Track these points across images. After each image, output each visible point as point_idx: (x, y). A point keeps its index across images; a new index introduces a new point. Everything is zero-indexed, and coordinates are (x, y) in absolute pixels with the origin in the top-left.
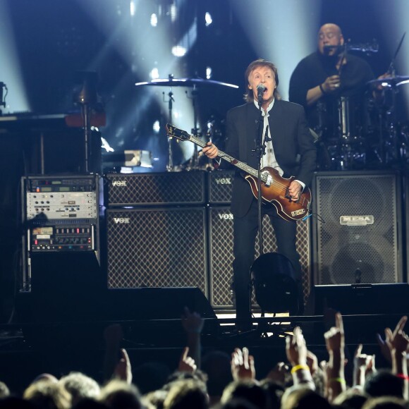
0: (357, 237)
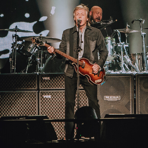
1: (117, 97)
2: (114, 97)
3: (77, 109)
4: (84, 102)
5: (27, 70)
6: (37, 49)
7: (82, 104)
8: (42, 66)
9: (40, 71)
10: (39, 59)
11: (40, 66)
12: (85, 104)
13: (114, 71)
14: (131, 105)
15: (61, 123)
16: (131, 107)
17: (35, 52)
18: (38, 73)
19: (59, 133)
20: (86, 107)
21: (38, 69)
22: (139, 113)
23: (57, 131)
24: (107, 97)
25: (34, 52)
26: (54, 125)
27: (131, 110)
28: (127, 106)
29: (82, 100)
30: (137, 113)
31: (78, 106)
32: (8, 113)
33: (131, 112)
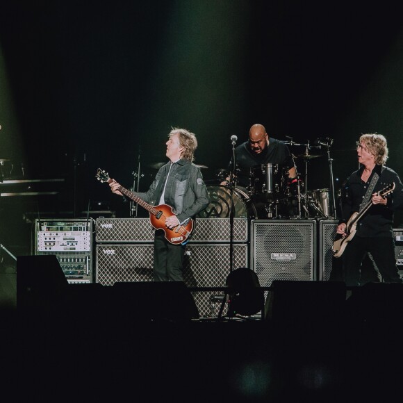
0: (283, 269)
1: (291, 255)
2: (287, 255)
3: (229, 272)
4: (240, 262)
7: (238, 264)
12: (242, 264)
14: (312, 267)
15: (206, 293)
16: (312, 270)
19: (202, 309)
20: (244, 268)
22: (324, 280)
24: (276, 255)
27: (312, 275)
28: (306, 268)
29: (238, 259)
30: (320, 279)
31: (231, 267)
32: (125, 278)
33: (312, 277)
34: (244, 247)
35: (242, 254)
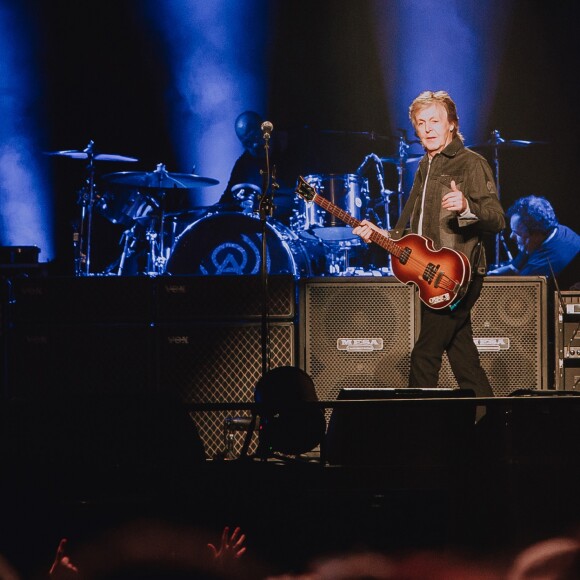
1: (374, 341)
2: (366, 341)
3: (261, 375)
4: (280, 355)
5: (121, 265)
6: (149, 208)
7: (276, 360)
8: (165, 256)
9: (157, 269)
10: (155, 235)
11: (158, 254)
12: (284, 360)
13: (366, 270)
15: (218, 414)
17: (144, 215)
18: (152, 274)
19: (210, 443)
20: (288, 367)
21: (152, 263)
23: (206, 437)
24: (346, 342)
25: (140, 215)
26: (198, 419)
28: (403, 366)
29: (276, 350)
31: (264, 365)
34: (287, 328)
35: (284, 341)
